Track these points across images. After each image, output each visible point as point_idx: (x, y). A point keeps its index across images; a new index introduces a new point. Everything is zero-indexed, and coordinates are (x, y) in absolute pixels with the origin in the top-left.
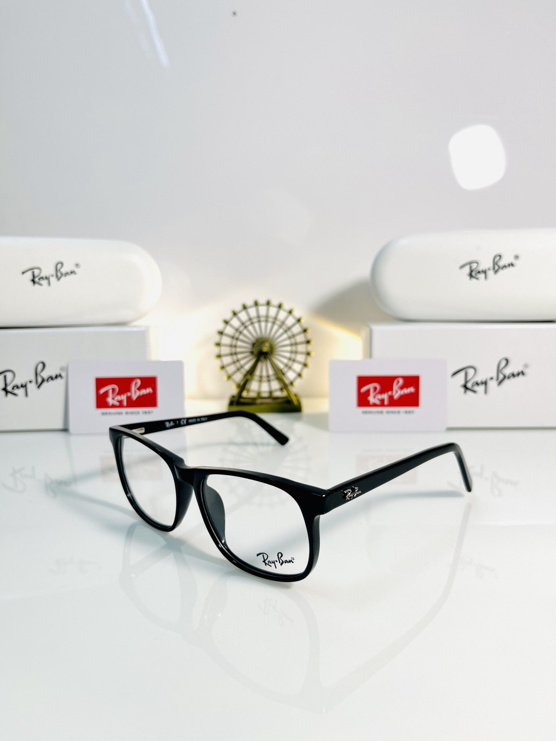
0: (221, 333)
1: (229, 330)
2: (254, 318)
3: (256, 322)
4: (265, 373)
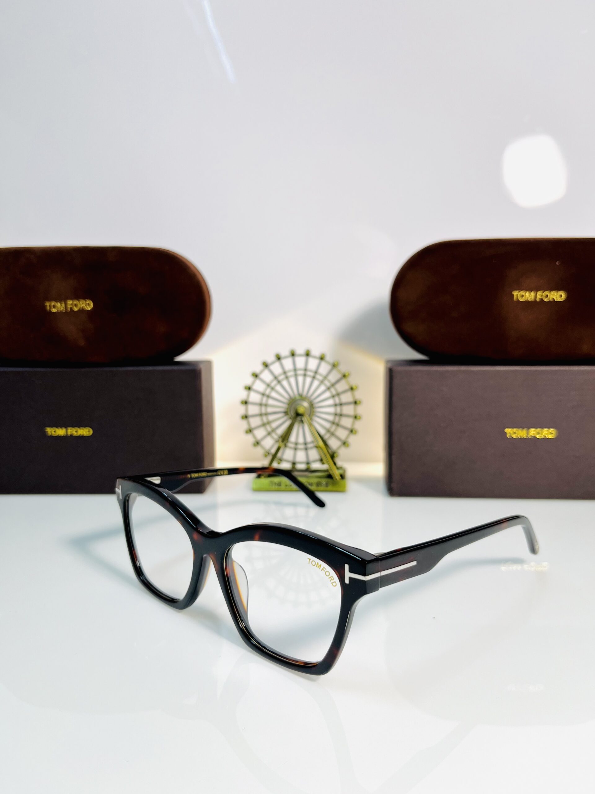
0: (249, 388)
1: (259, 386)
2: (290, 371)
3: (291, 376)
4: (301, 440)
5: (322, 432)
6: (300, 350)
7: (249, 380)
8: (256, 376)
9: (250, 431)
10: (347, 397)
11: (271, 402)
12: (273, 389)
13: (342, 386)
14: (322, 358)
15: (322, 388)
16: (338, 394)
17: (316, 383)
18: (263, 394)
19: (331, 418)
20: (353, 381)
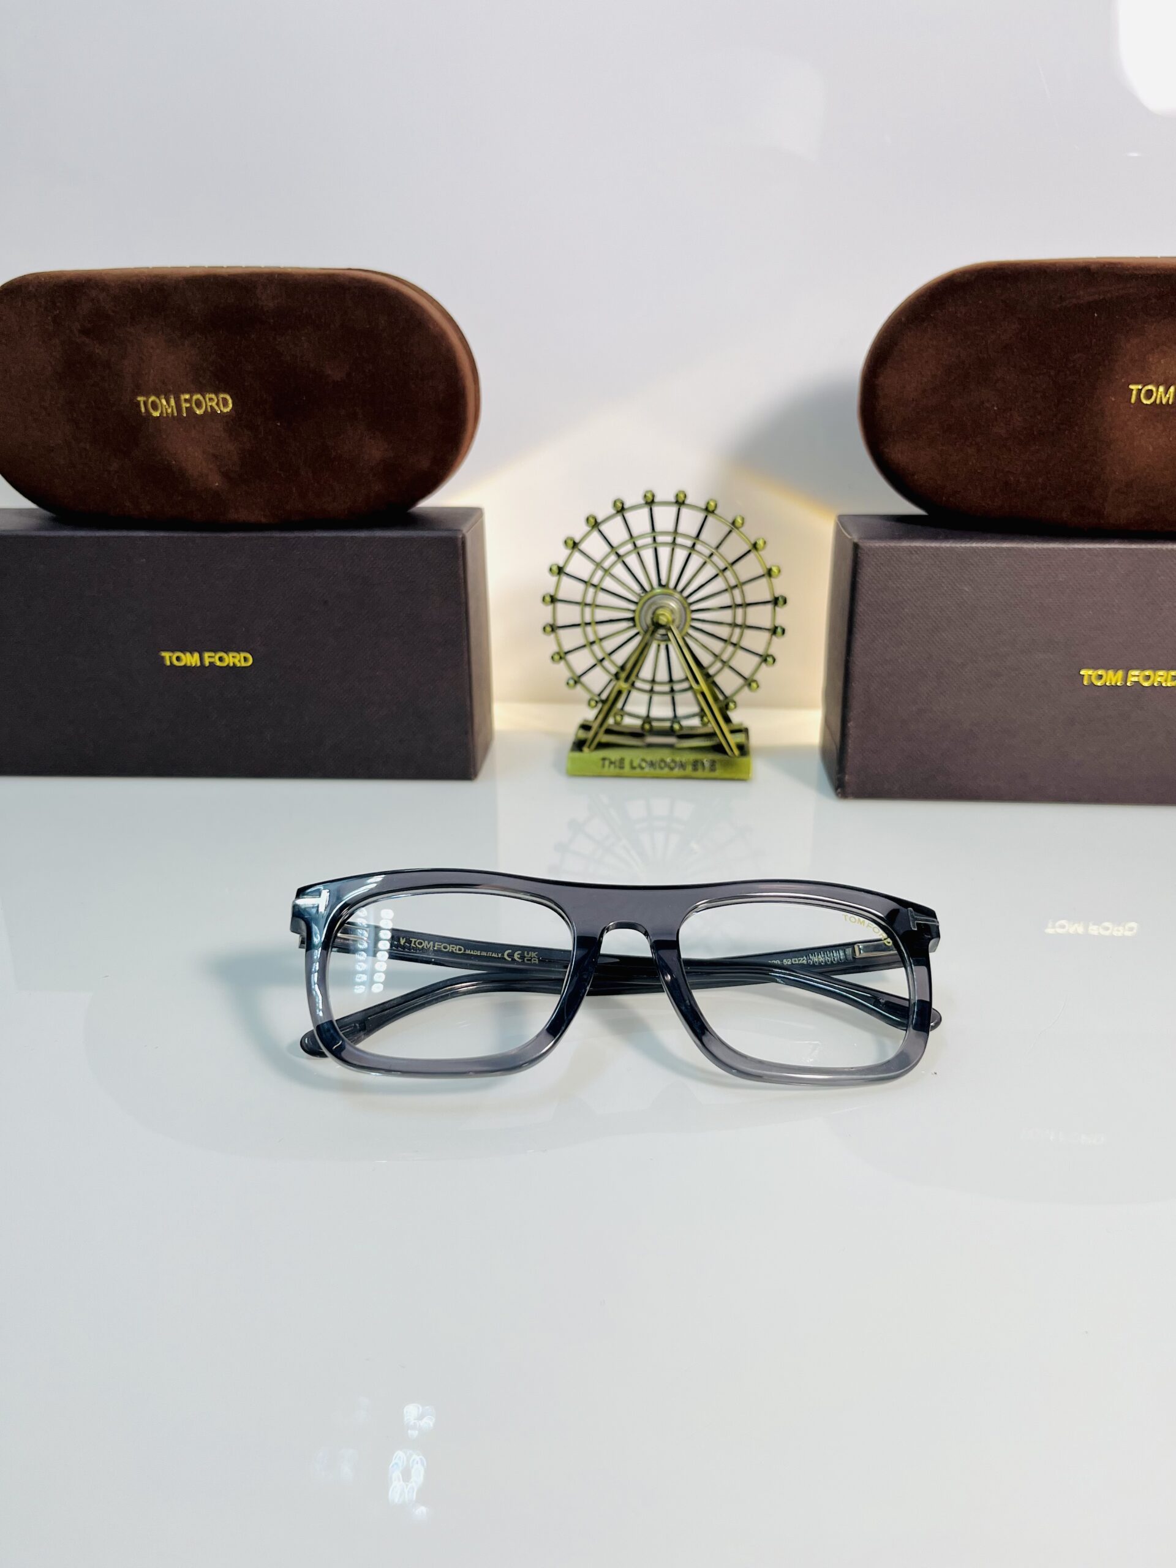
0: (560, 571)
1: (579, 566)
2: (642, 536)
3: (645, 546)
4: (662, 675)
5: (705, 659)
6: (665, 494)
7: (560, 555)
8: (574, 545)
9: (561, 656)
10: (759, 591)
11: (603, 598)
12: (606, 571)
13: (749, 568)
14: (708, 511)
15: (709, 571)
16: (740, 585)
17: (695, 561)
18: (585, 582)
19: (724, 631)
20: (770, 556)
